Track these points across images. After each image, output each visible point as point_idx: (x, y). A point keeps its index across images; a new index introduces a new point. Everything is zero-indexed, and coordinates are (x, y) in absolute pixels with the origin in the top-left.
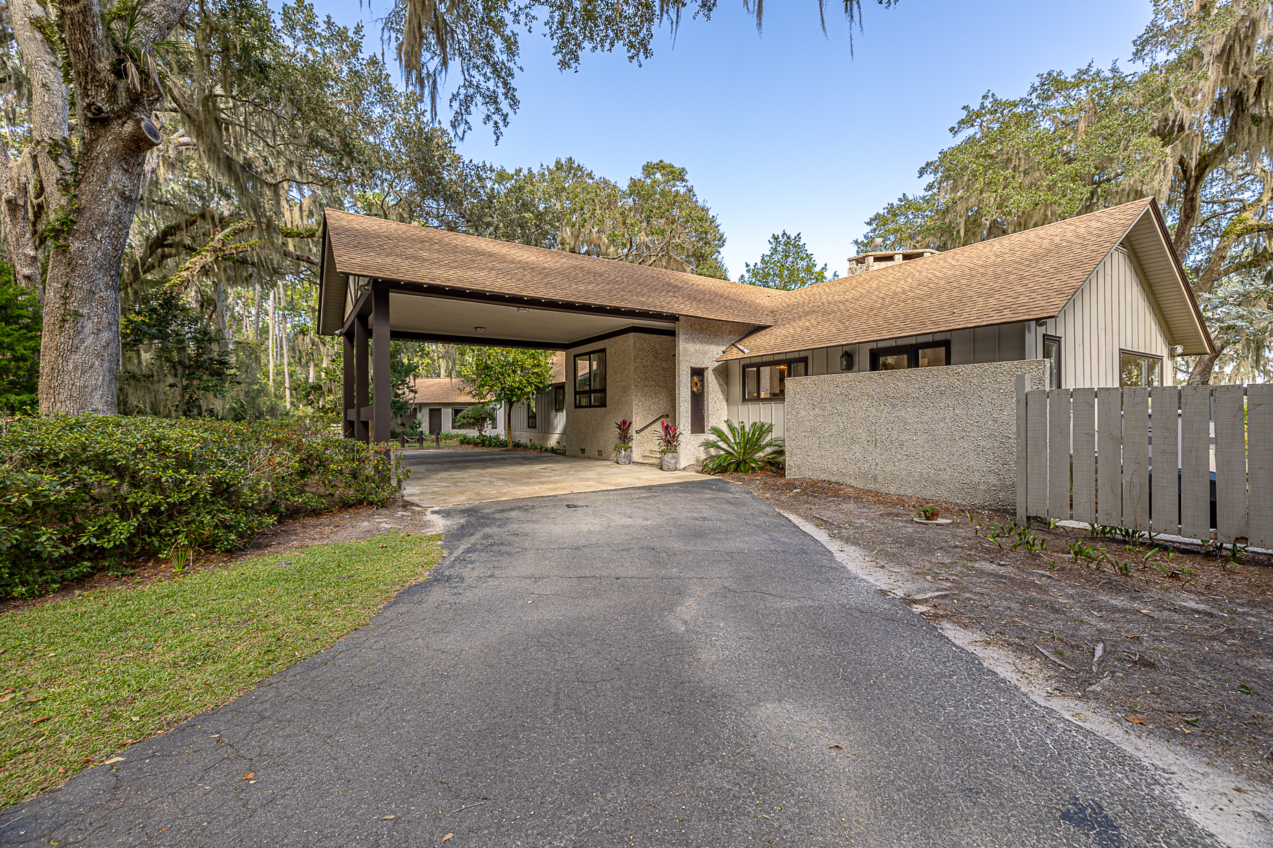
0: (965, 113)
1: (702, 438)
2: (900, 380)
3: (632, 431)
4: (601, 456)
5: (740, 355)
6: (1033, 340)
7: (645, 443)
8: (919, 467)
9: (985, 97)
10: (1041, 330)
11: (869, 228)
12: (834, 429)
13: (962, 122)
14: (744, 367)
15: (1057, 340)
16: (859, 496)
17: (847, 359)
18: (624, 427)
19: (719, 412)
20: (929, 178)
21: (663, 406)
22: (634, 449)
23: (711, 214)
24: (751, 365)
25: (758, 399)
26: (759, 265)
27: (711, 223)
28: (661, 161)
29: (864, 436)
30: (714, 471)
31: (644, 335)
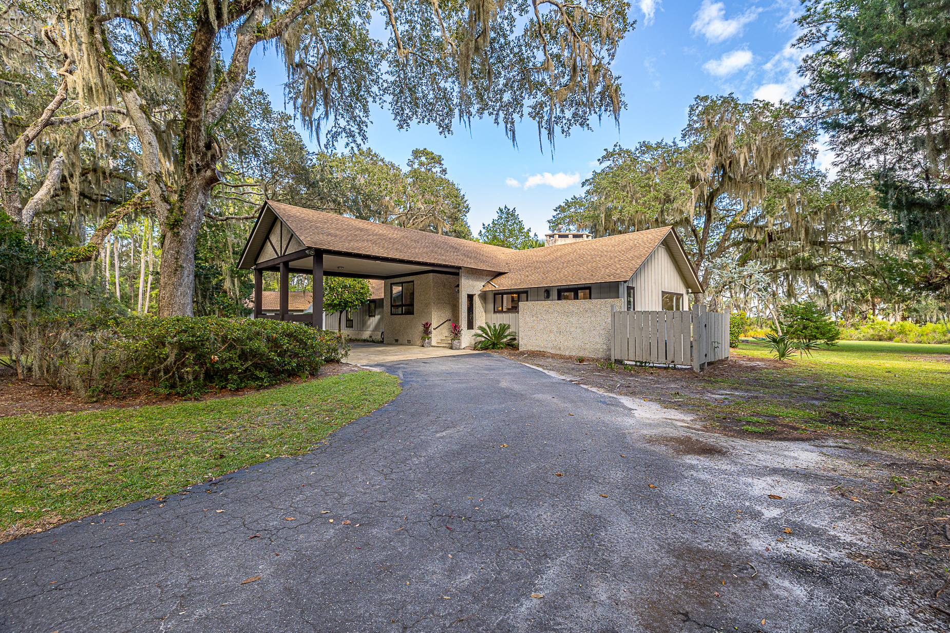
0: (605, 153)
1: (473, 332)
2: (569, 305)
3: (431, 328)
4: (409, 343)
5: (494, 289)
6: (623, 290)
7: (439, 335)
8: (578, 343)
9: (615, 146)
10: (626, 285)
11: (555, 213)
12: (542, 327)
13: (604, 157)
14: (495, 294)
15: (633, 288)
16: (553, 356)
17: (547, 293)
18: (427, 327)
19: (481, 317)
20: (587, 188)
21: (447, 314)
22: (433, 339)
23: (462, 193)
24: (499, 294)
25: (502, 312)
26: (491, 225)
27: (462, 199)
28: (425, 149)
29: (555, 330)
30: (482, 349)
31: (438, 275)
